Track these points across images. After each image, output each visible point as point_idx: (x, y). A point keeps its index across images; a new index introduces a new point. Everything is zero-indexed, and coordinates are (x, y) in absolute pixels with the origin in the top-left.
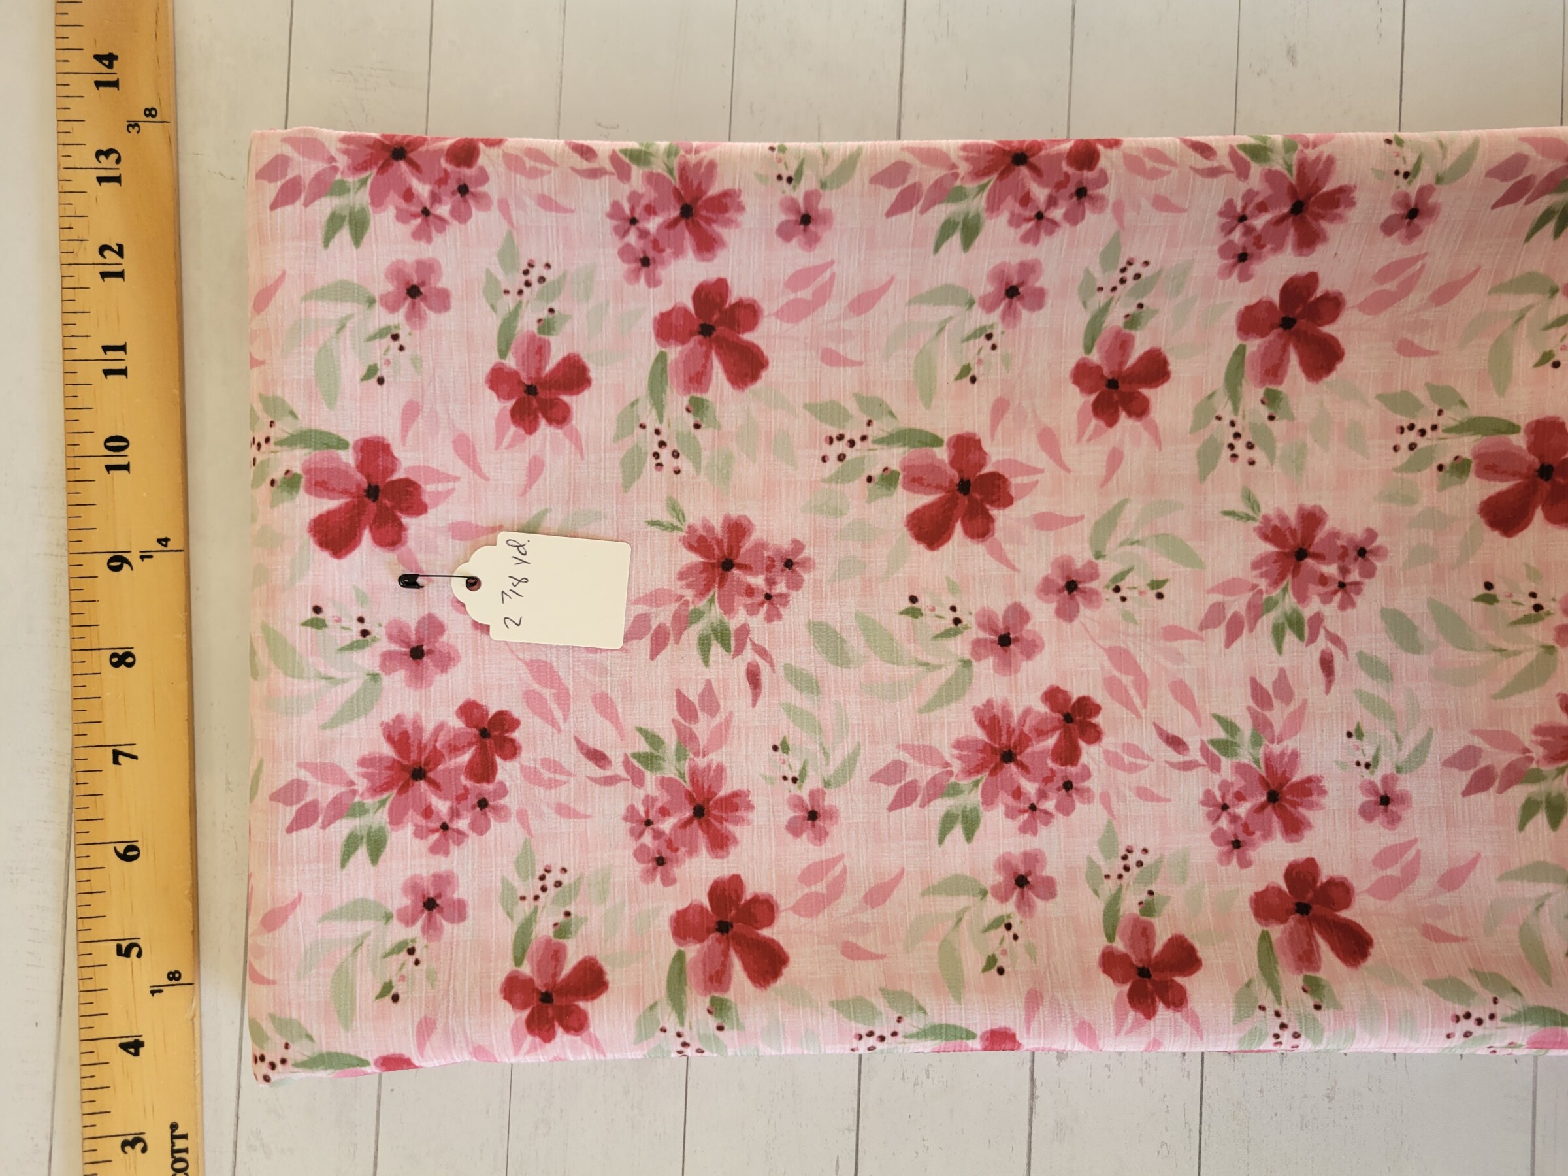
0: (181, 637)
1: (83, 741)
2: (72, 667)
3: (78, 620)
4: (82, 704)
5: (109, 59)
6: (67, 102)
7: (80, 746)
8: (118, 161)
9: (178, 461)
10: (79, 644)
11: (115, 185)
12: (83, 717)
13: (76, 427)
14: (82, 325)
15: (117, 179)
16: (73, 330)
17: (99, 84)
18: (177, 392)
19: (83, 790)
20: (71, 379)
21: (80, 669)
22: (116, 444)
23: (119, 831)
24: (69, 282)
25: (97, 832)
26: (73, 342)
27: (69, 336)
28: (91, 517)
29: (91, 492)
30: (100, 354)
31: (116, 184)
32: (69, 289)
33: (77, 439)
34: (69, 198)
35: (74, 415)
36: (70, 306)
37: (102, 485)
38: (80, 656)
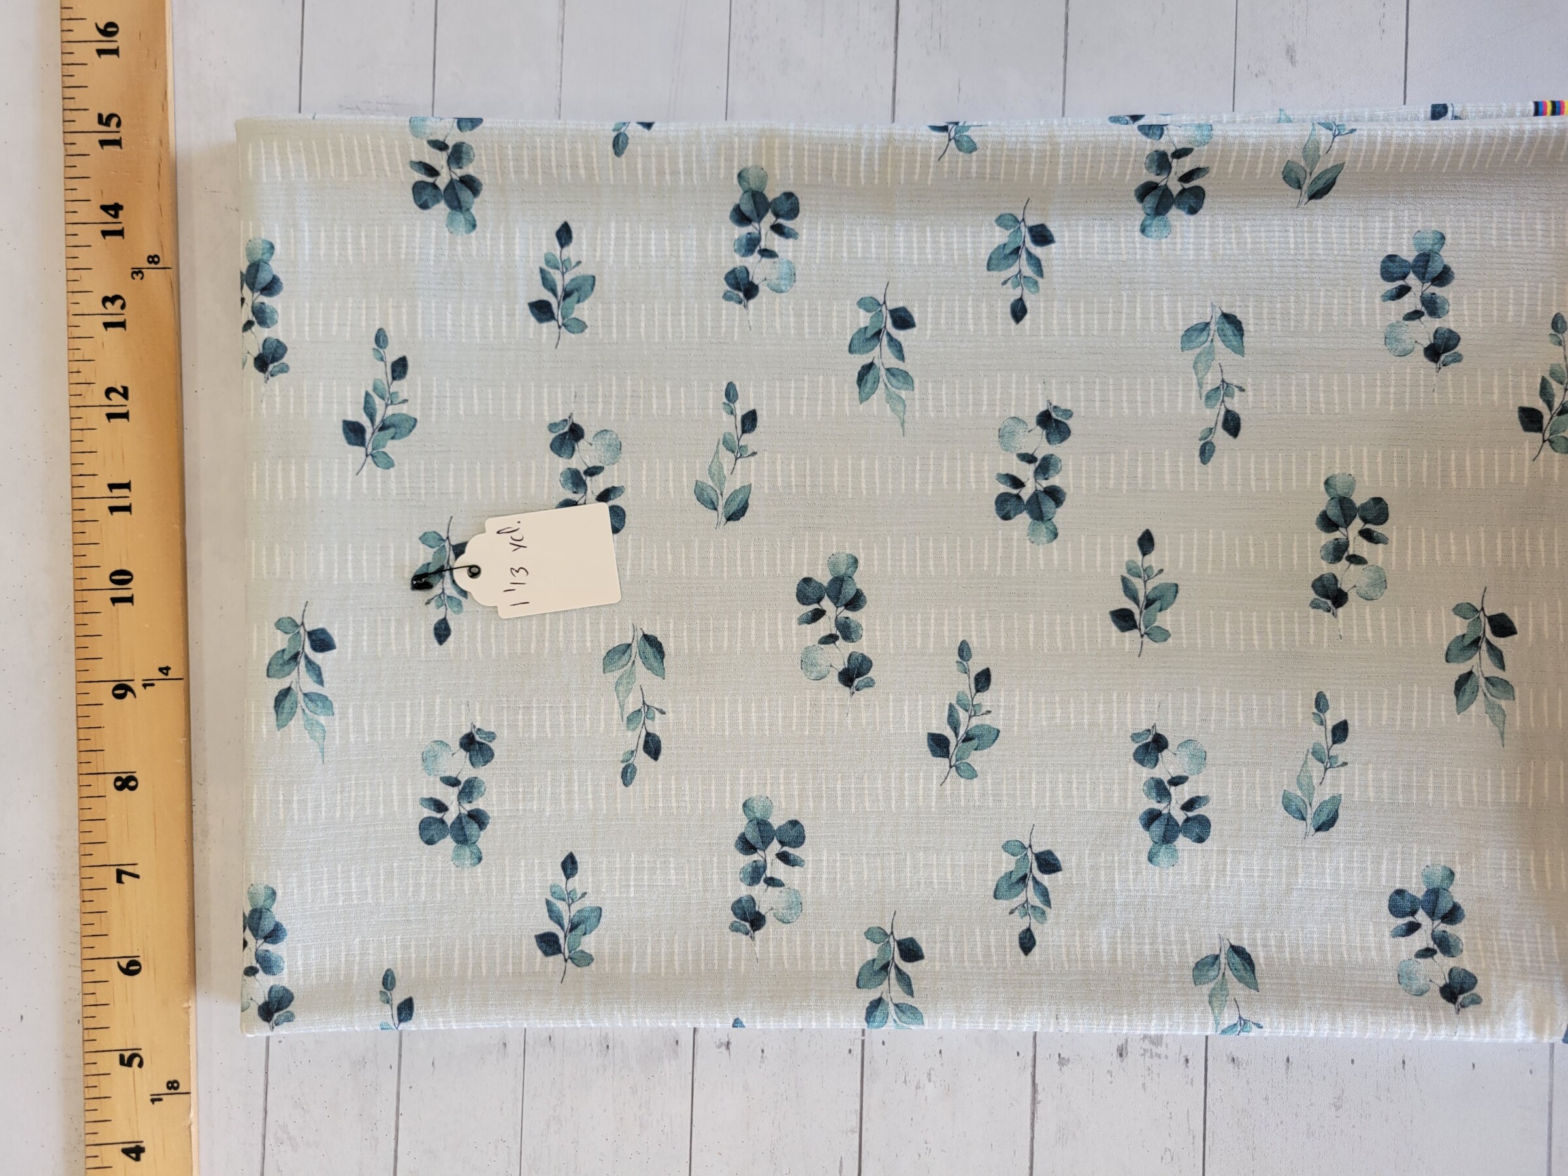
0: (181, 761)
1: (89, 861)
2: (79, 790)
3: (85, 746)
4: (88, 826)
5: (114, 209)
6: (75, 252)
7: (86, 865)
8: (123, 307)
9: (178, 593)
10: (86, 769)
11: (119, 330)
12: (89, 838)
13: (83, 562)
14: (90, 464)
15: (122, 325)
16: (80, 469)
17: (105, 233)
18: (177, 527)
19: (89, 907)
20: (79, 516)
21: (86, 792)
22: (121, 577)
23: (122, 946)
24: (78, 424)
25: (101, 948)
26: (81, 481)
27: (77, 475)
28: (97, 647)
29: (97, 624)
30: (107, 492)
31: (122, 329)
32: (78, 430)
33: (84, 573)
34: (78, 343)
35: (83, 550)
36: (78, 447)
37: (108, 617)
38: (86, 780)
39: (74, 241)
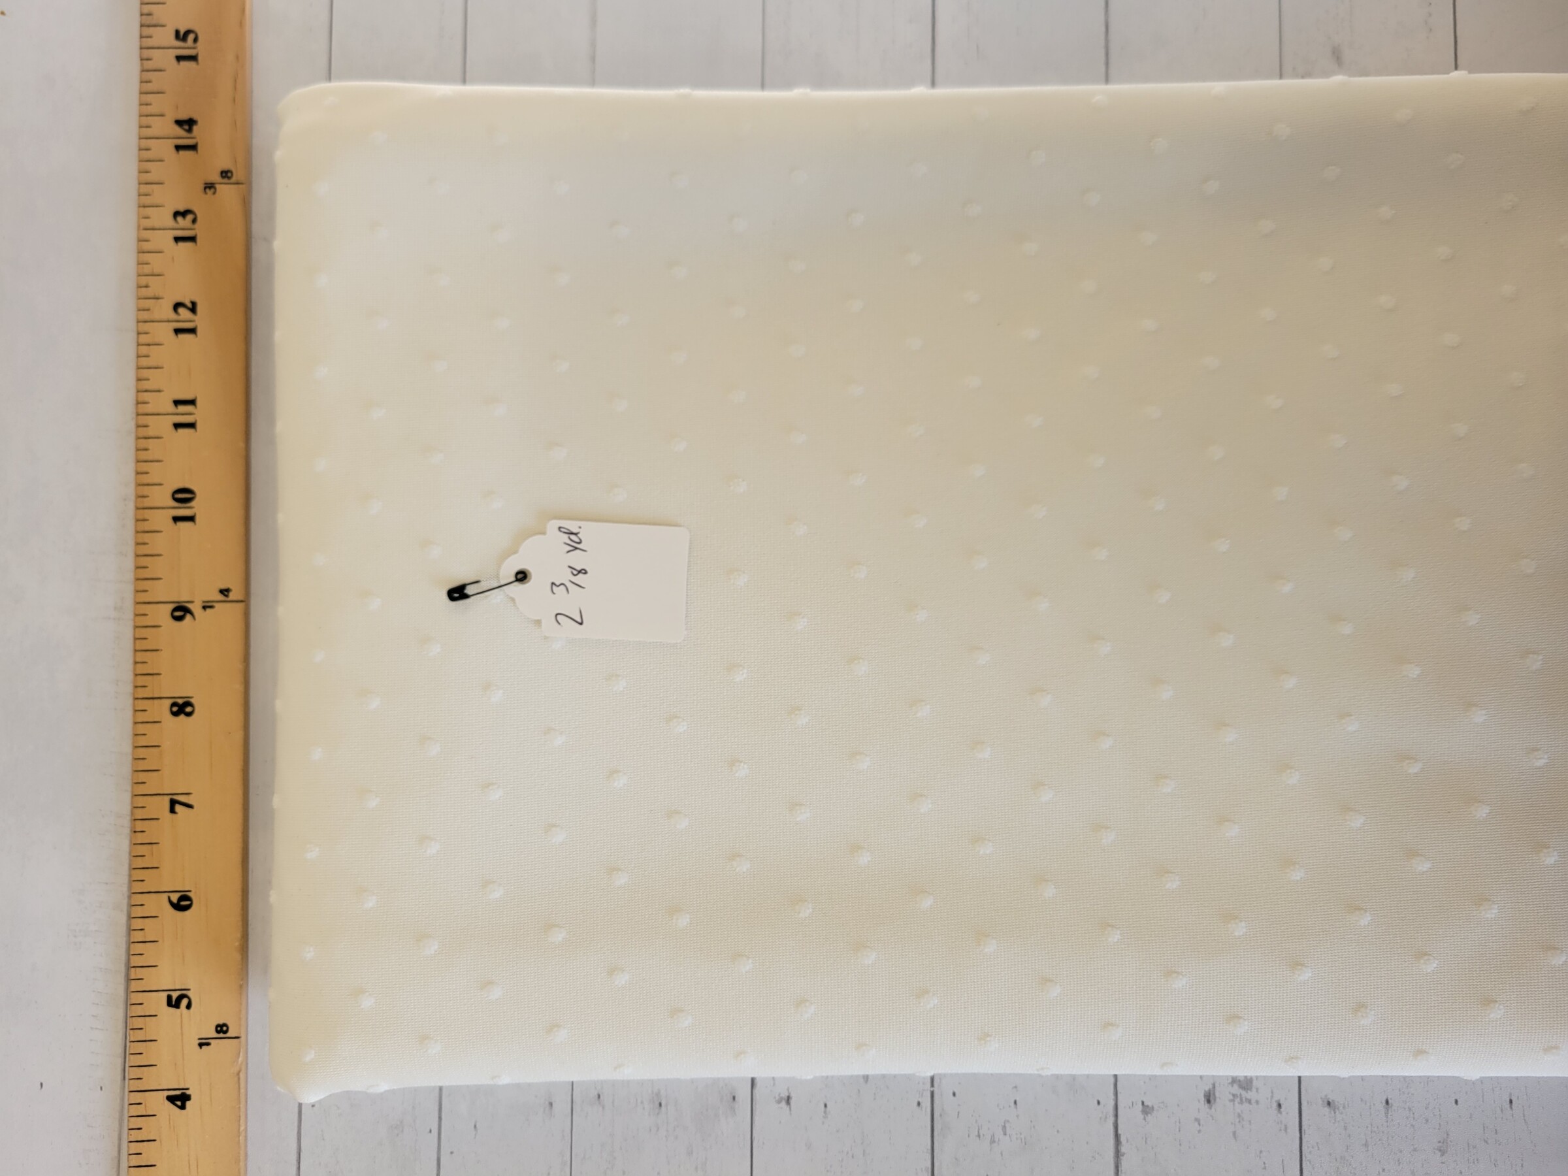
0: (239, 687)
1: (142, 789)
2: (134, 716)
3: (141, 669)
4: (142, 753)
5: (188, 124)
6: (148, 166)
7: (139, 794)
8: (194, 221)
9: (241, 512)
10: (142, 693)
11: (189, 245)
12: (142, 765)
13: (145, 479)
14: (156, 379)
15: (192, 239)
16: (146, 385)
18: (241, 444)
19: (140, 838)
20: (143, 432)
21: (141, 717)
22: (183, 496)
23: (173, 880)
24: (144, 339)
25: (152, 881)
26: (146, 396)
27: (142, 390)
28: (157, 567)
29: (158, 543)
30: (171, 408)
31: (192, 244)
32: (144, 345)
33: (146, 490)
34: (148, 257)
35: (144, 467)
36: (144, 362)
37: (169, 536)
38: (142, 705)
39: (147, 155)
